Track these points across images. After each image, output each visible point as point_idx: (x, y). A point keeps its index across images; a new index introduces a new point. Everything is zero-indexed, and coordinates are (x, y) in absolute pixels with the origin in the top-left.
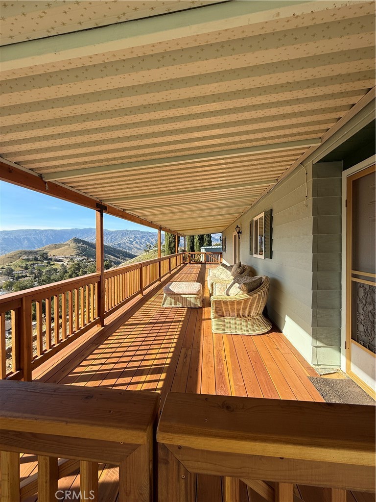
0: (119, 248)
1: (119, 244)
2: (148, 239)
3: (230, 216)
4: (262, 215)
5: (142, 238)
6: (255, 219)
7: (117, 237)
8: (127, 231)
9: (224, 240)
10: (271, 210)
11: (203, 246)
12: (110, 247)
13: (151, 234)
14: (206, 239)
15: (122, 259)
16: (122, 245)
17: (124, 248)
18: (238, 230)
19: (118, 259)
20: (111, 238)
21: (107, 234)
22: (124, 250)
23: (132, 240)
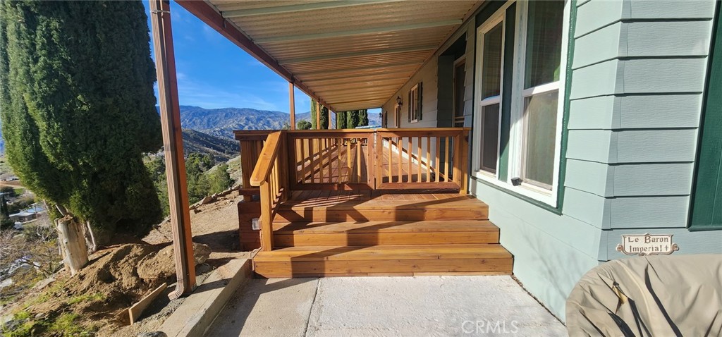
0: (222, 137)
1: (222, 131)
2: (268, 122)
3: (392, 87)
4: (416, 86)
5: (259, 120)
6: (412, 90)
7: (218, 119)
8: (234, 109)
9: (384, 116)
10: (422, 83)
11: (357, 126)
12: (207, 136)
13: (273, 115)
14: (361, 117)
15: (229, 153)
16: (226, 132)
17: (230, 137)
18: (399, 100)
19: (222, 154)
20: (209, 121)
21: (200, 115)
22: (230, 140)
23: (242, 124)
